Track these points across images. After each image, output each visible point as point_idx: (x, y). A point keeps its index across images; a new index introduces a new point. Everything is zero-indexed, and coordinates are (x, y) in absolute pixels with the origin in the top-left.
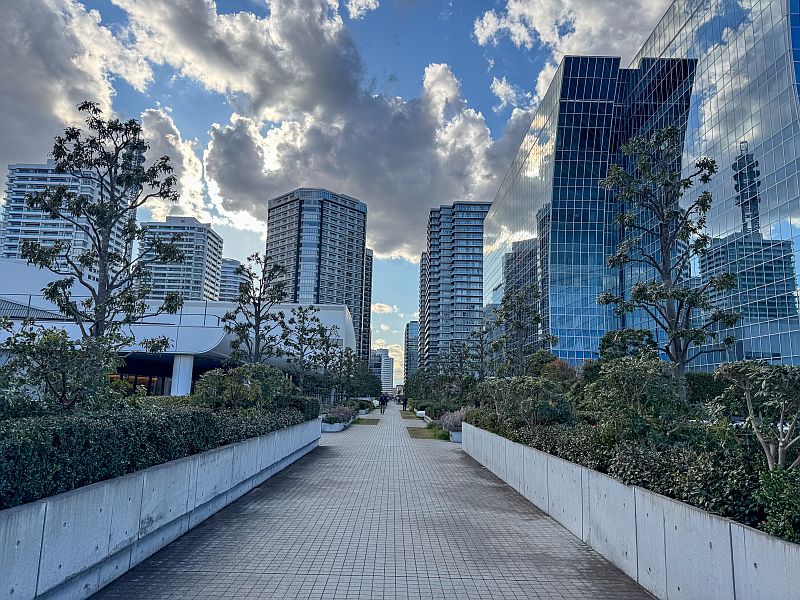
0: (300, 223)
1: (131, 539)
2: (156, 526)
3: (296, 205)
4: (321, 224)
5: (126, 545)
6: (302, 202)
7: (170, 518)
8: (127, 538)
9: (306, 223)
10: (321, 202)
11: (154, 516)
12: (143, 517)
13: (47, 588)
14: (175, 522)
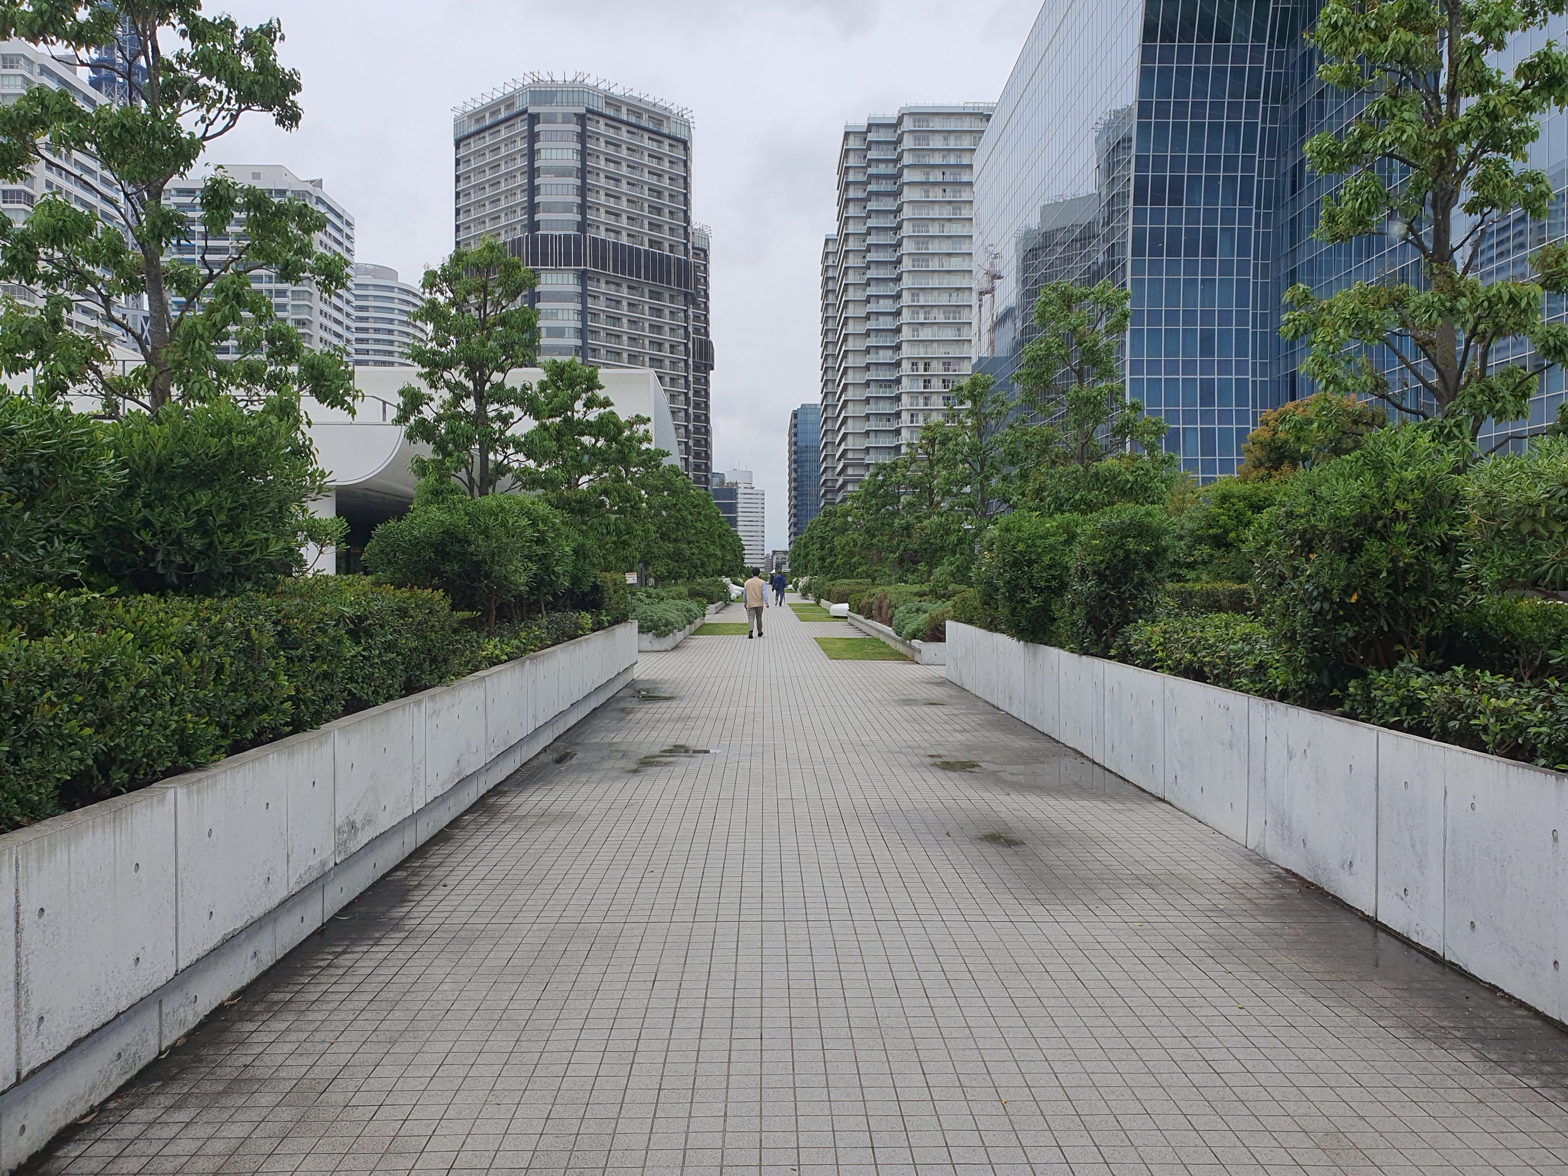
0: (532, 172)
1: (323, 864)
2: (363, 838)
3: (521, 127)
4: (583, 172)
5: (315, 874)
6: (534, 119)
7: (385, 822)
8: (315, 862)
9: (549, 171)
10: (581, 119)
11: (358, 819)
12: (339, 822)
13: (194, 957)
14: (394, 830)
